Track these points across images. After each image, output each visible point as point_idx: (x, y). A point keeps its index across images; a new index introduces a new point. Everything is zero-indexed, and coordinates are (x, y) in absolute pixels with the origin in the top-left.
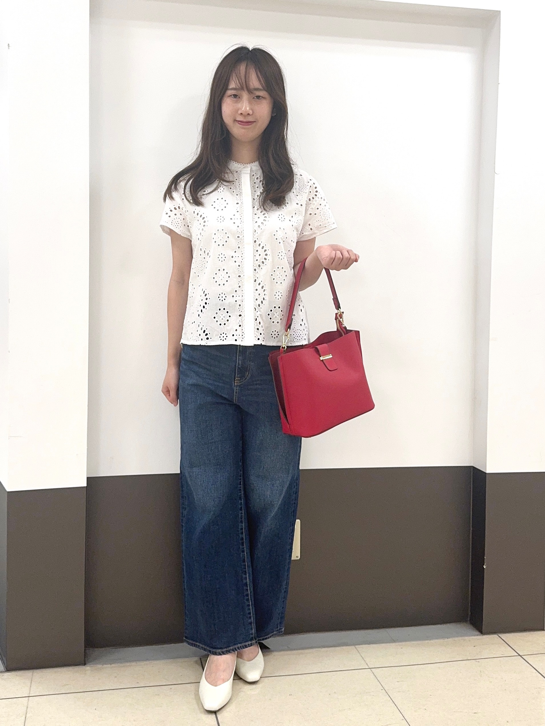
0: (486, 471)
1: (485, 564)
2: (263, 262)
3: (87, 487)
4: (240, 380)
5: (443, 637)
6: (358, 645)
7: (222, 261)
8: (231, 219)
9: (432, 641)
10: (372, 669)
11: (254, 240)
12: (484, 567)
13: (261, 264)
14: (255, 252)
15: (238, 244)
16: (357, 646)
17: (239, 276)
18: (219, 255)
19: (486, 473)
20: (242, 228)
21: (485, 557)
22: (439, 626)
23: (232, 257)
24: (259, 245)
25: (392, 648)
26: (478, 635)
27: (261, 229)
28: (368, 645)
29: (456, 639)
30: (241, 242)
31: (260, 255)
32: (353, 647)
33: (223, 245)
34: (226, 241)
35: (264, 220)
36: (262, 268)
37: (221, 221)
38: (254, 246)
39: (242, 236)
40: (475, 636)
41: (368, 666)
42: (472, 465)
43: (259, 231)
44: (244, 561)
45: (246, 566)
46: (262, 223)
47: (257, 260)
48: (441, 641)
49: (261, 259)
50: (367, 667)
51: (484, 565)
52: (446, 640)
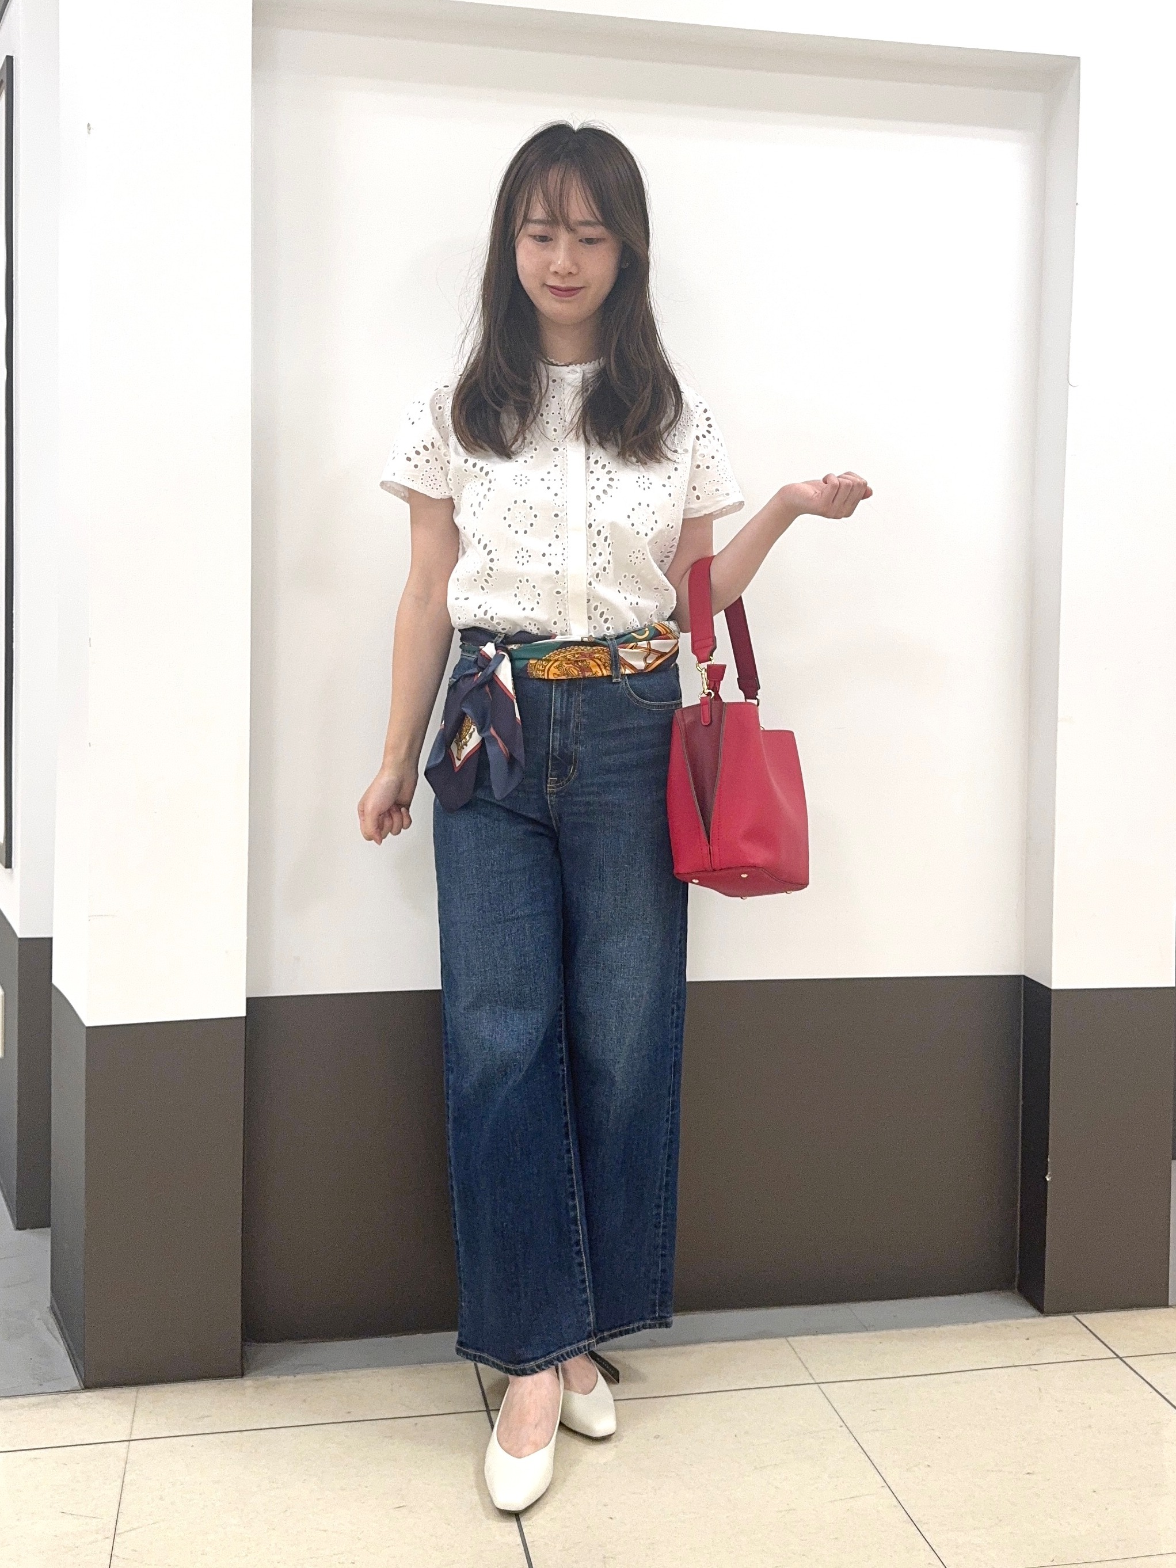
0: (1051, 984)
1: (1049, 1173)
2: (605, 568)
3: (246, 1017)
4: (558, 782)
5: (965, 1321)
6: (793, 1336)
7: (523, 564)
8: (543, 480)
9: (942, 1329)
10: (820, 1385)
11: (588, 523)
12: (1048, 1179)
13: (602, 572)
14: (590, 547)
15: (555, 529)
16: (790, 1339)
17: (558, 593)
18: (518, 552)
19: (1051, 990)
20: (564, 498)
21: (1049, 1160)
22: (957, 1298)
23: (544, 555)
24: (599, 533)
25: (860, 1341)
26: (1034, 1317)
27: (603, 503)
28: (813, 1337)
29: (990, 1324)
30: (562, 525)
31: (600, 554)
32: (783, 1340)
33: (526, 532)
34: (532, 525)
35: (608, 484)
36: (602, 580)
38: (588, 534)
39: (564, 513)
40: (1028, 1317)
41: (813, 1379)
42: (1023, 973)
43: (596, 505)
44: (570, 1172)
45: (575, 1182)
46: (604, 491)
47: (593, 564)
48: (960, 1328)
49: (601, 562)
50: (813, 1382)
51: (1048, 1176)
52: (971, 1326)
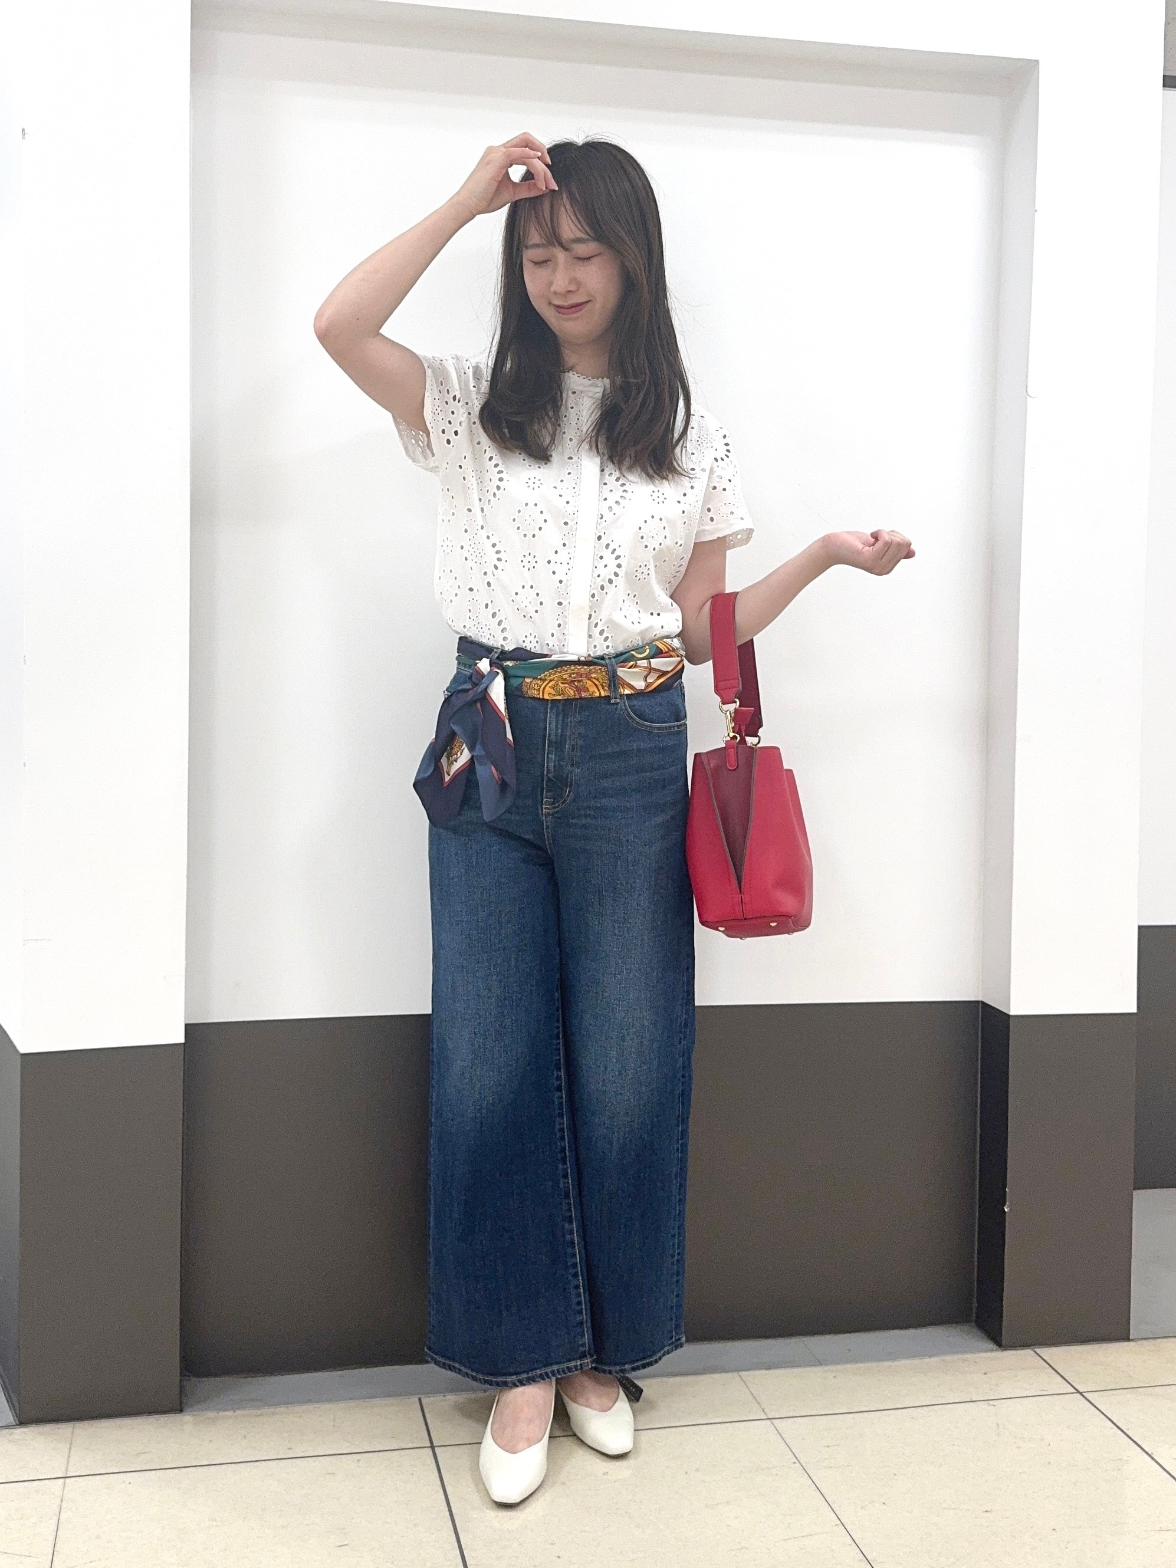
0: (1010, 1011)
2: (610, 581)
3: (185, 1044)
4: (553, 803)
6: (745, 1370)
7: (529, 570)
11: (597, 535)
13: (606, 584)
14: (597, 559)
15: (564, 537)
16: (742, 1373)
17: (560, 604)
18: (524, 556)
19: (1009, 1016)
20: (576, 506)
22: (912, 1331)
23: (549, 562)
24: (608, 546)
25: (813, 1376)
26: (992, 1351)
27: (615, 514)
28: (766, 1372)
30: (571, 533)
31: (606, 566)
32: (735, 1375)
33: (534, 536)
34: (540, 527)
35: (621, 497)
36: (606, 593)
37: (535, 486)
38: (597, 547)
39: (575, 522)
40: (986, 1351)
43: (608, 516)
46: (617, 502)
47: (599, 576)
49: (607, 573)
